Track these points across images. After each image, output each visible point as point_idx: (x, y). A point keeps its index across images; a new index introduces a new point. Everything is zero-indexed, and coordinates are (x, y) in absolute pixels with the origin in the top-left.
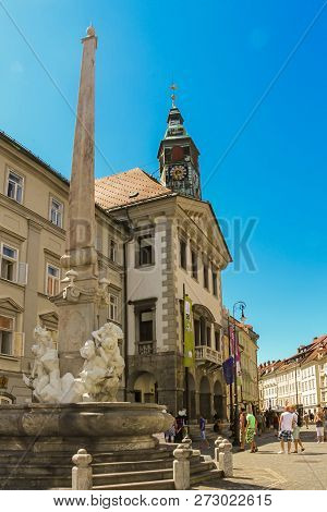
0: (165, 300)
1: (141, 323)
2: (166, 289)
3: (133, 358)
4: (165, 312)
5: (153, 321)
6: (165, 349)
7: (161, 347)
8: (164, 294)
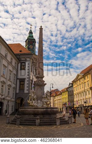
0: (28, 79)
1: (20, 84)
2: (28, 77)
3: (18, 93)
4: (28, 82)
5: (24, 84)
6: (27, 92)
7: (26, 91)
8: (28, 78)
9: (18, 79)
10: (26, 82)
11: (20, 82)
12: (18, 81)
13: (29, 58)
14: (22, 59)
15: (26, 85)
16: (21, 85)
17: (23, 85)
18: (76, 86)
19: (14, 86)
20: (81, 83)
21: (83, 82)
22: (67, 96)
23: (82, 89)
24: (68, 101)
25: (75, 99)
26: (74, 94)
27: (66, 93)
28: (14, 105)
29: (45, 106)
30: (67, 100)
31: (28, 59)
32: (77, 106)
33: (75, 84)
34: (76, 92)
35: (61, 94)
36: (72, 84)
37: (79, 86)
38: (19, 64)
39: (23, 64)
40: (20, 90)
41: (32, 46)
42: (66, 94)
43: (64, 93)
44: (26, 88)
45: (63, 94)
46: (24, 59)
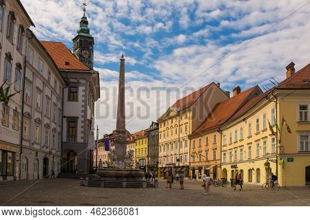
0: (83, 119)
1: (69, 127)
2: (83, 114)
3: (65, 143)
4: (83, 124)
5: (76, 127)
6: (82, 141)
7: (80, 140)
8: (82, 116)
9: (65, 117)
10: (80, 124)
11: (69, 122)
12: (65, 120)
13: (84, 79)
14: (71, 80)
15: (80, 129)
16: (71, 129)
17: (74, 129)
18: (165, 128)
19: (59, 129)
20: (173, 125)
21: (178, 124)
22: (145, 145)
23: (175, 137)
24: (148, 157)
25: (161, 154)
26: (160, 144)
27: (144, 140)
28: (60, 161)
29: (128, 168)
30: (145, 154)
31: (82, 81)
32: (164, 166)
33: (163, 125)
34: (164, 140)
35: (134, 141)
36: (157, 124)
37: (170, 131)
38: (66, 90)
39: (73, 90)
40: (69, 136)
41: (87, 52)
42: (144, 142)
43: (141, 141)
44: (80, 135)
45: (138, 141)
46: (75, 81)
